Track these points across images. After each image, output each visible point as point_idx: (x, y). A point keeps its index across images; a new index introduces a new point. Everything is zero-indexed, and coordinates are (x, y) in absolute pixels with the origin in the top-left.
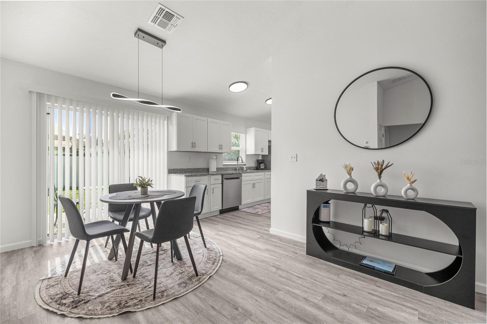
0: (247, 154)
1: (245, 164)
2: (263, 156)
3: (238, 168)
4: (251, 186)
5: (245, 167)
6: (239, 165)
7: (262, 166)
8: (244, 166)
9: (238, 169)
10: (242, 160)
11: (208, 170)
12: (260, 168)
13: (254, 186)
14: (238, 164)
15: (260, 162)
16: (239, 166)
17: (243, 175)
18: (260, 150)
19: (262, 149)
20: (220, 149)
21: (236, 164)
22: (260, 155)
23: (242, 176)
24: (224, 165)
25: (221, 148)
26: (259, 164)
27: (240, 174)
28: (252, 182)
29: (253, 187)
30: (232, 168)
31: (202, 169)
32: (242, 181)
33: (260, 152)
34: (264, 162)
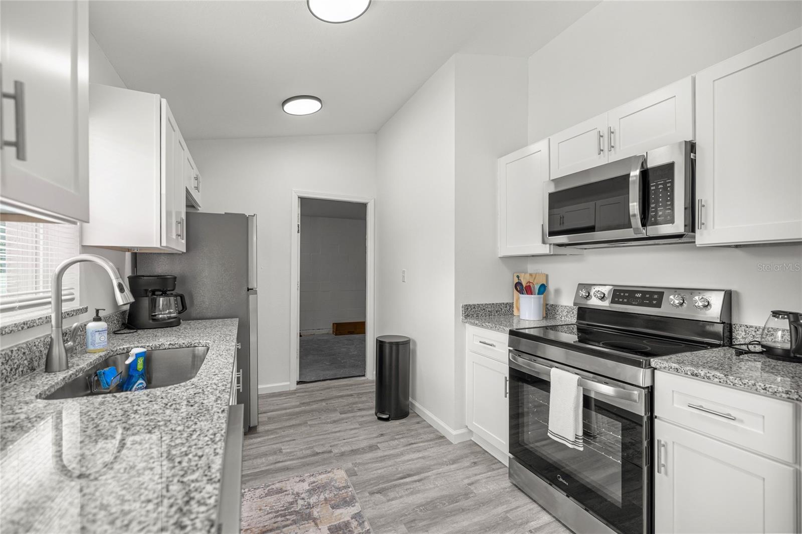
7: (166, 308)
12: (154, 317)
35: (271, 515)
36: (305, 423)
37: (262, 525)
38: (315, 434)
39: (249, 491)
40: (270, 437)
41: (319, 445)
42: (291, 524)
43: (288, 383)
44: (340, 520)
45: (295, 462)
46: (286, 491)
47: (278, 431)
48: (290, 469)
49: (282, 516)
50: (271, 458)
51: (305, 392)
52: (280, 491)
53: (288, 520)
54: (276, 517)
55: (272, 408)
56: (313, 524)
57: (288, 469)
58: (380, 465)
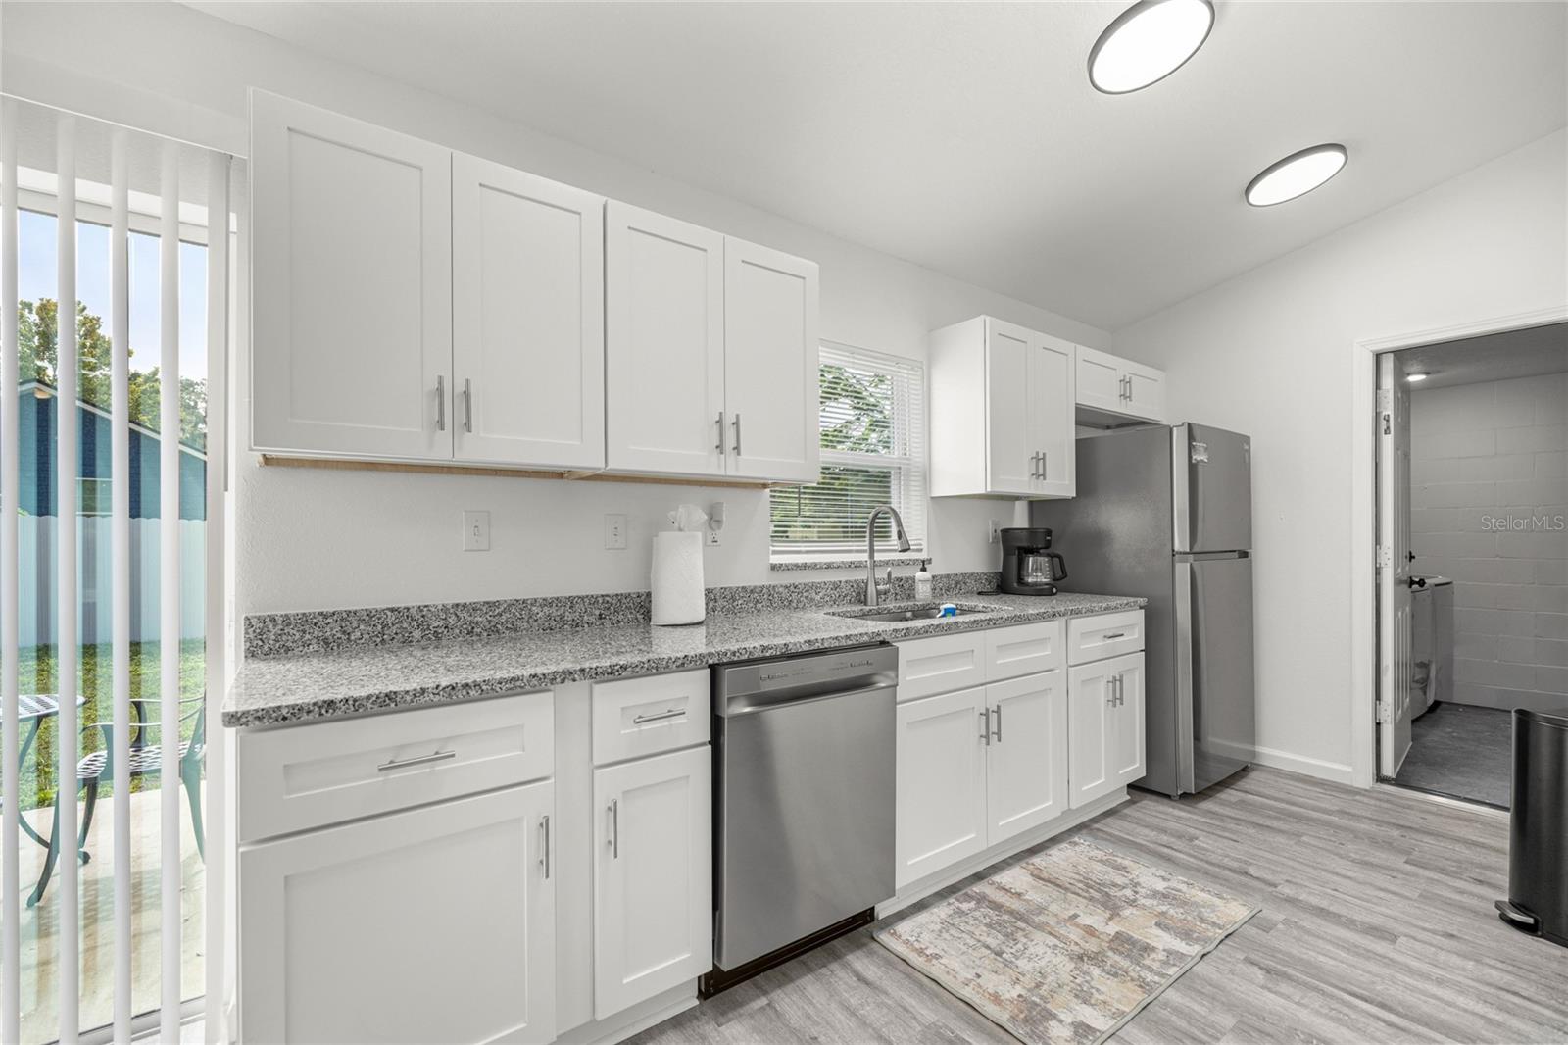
0: (937, 493)
1: (923, 556)
2: (1036, 505)
3: (877, 584)
4: (973, 726)
5: (924, 581)
6: (887, 563)
7: (1037, 571)
8: (920, 575)
9: (879, 593)
10: (900, 535)
11: (638, 609)
12: (1020, 580)
13: (993, 728)
14: (878, 557)
15: (1025, 544)
16: (881, 574)
17: (906, 650)
18: (1028, 468)
19: (1039, 459)
20: (720, 447)
21: (865, 557)
22: (1018, 503)
23: (894, 667)
24: (774, 567)
25: (730, 442)
26: (1014, 559)
27: (883, 643)
28: (979, 700)
29: (987, 737)
30: (836, 586)
31: (593, 600)
32: (898, 699)
33: (1026, 478)
34: (1048, 545)
35: (1077, 877)
36: (1297, 835)
37: (1055, 875)
38: (1286, 855)
39: (1089, 846)
40: (1203, 819)
41: (1269, 868)
42: (1084, 897)
43: (1349, 769)
44: (1146, 938)
45: (1191, 860)
46: (1128, 872)
47: (1229, 820)
48: (1174, 862)
49: (1087, 885)
50: (1166, 838)
51: (1387, 801)
52: (1123, 869)
53: (1087, 892)
54: (1081, 882)
55: (1267, 792)
56: (1108, 915)
57: (1169, 859)
58: (1343, 955)
